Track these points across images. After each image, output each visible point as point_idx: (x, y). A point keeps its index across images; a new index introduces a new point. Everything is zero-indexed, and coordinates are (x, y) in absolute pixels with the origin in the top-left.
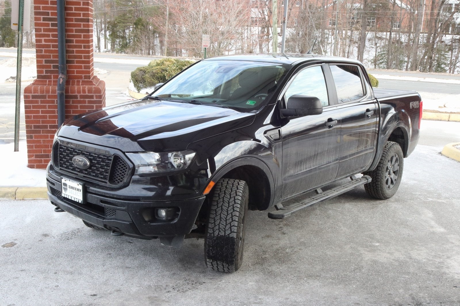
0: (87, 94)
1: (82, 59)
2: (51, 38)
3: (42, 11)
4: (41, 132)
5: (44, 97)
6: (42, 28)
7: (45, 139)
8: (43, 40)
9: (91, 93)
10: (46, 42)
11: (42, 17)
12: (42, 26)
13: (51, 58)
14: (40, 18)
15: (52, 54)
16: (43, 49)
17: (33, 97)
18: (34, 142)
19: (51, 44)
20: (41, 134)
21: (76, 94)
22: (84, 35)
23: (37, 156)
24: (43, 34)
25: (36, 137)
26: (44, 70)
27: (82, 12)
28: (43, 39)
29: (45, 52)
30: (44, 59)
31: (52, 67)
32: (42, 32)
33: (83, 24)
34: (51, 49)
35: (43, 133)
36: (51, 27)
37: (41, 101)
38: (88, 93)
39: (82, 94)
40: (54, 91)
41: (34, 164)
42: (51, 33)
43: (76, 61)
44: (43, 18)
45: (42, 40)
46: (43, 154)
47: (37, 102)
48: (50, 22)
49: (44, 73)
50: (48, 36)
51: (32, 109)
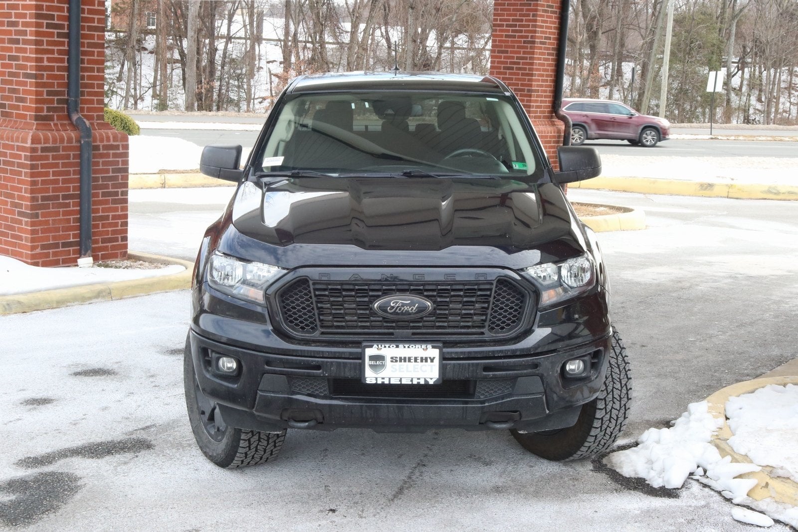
0: (112, 143)
1: (94, 88)
2: (56, 55)
3: (45, 12)
4: (51, 206)
5: (56, 149)
6: (45, 39)
7: (55, 218)
8: (45, 59)
9: (117, 141)
10: (49, 62)
11: (45, 22)
12: (44, 37)
13: (54, 88)
14: (43, 23)
15: (56, 82)
16: (45, 73)
17: (44, 150)
18: (40, 223)
19: (56, 64)
20: (51, 210)
21: (98, 143)
22: (98, 52)
23: (43, 247)
24: (46, 49)
25: (44, 215)
26: (45, 106)
27: (96, 17)
28: (45, 56)
29: (47, 78)
30: (45, 90)
31: (56, 102)
32: (45, 47)
33: (98, 35)
34: (56, 73)
35: (53, 208)
36: (56, 39)
37: (53, 155)
38: (114, 141)
39: (105, 143)
40: (70, 140)
41: (38, 260)
42: (56, 48)
43: (87, 91)
44: (47, 23)
45: (43, 58)
46: (51, 242)
47: (47, 158)
48: (56, 31)
49: (45, 111)
50: (52, 52)
51: (40, 170)
